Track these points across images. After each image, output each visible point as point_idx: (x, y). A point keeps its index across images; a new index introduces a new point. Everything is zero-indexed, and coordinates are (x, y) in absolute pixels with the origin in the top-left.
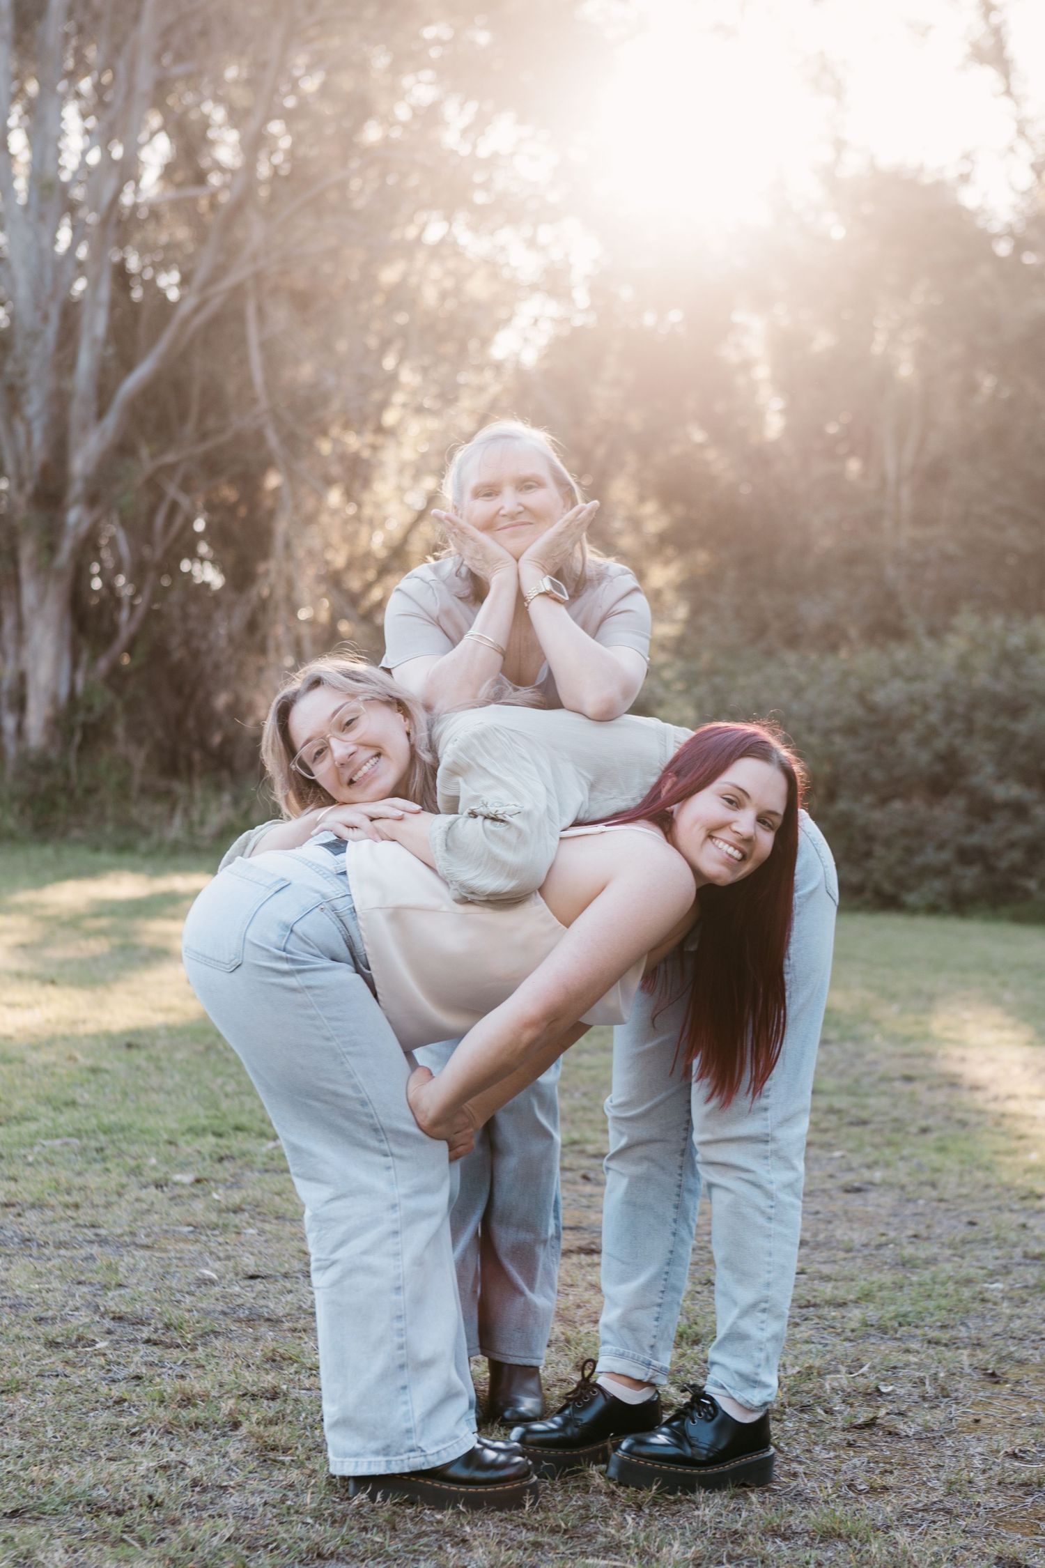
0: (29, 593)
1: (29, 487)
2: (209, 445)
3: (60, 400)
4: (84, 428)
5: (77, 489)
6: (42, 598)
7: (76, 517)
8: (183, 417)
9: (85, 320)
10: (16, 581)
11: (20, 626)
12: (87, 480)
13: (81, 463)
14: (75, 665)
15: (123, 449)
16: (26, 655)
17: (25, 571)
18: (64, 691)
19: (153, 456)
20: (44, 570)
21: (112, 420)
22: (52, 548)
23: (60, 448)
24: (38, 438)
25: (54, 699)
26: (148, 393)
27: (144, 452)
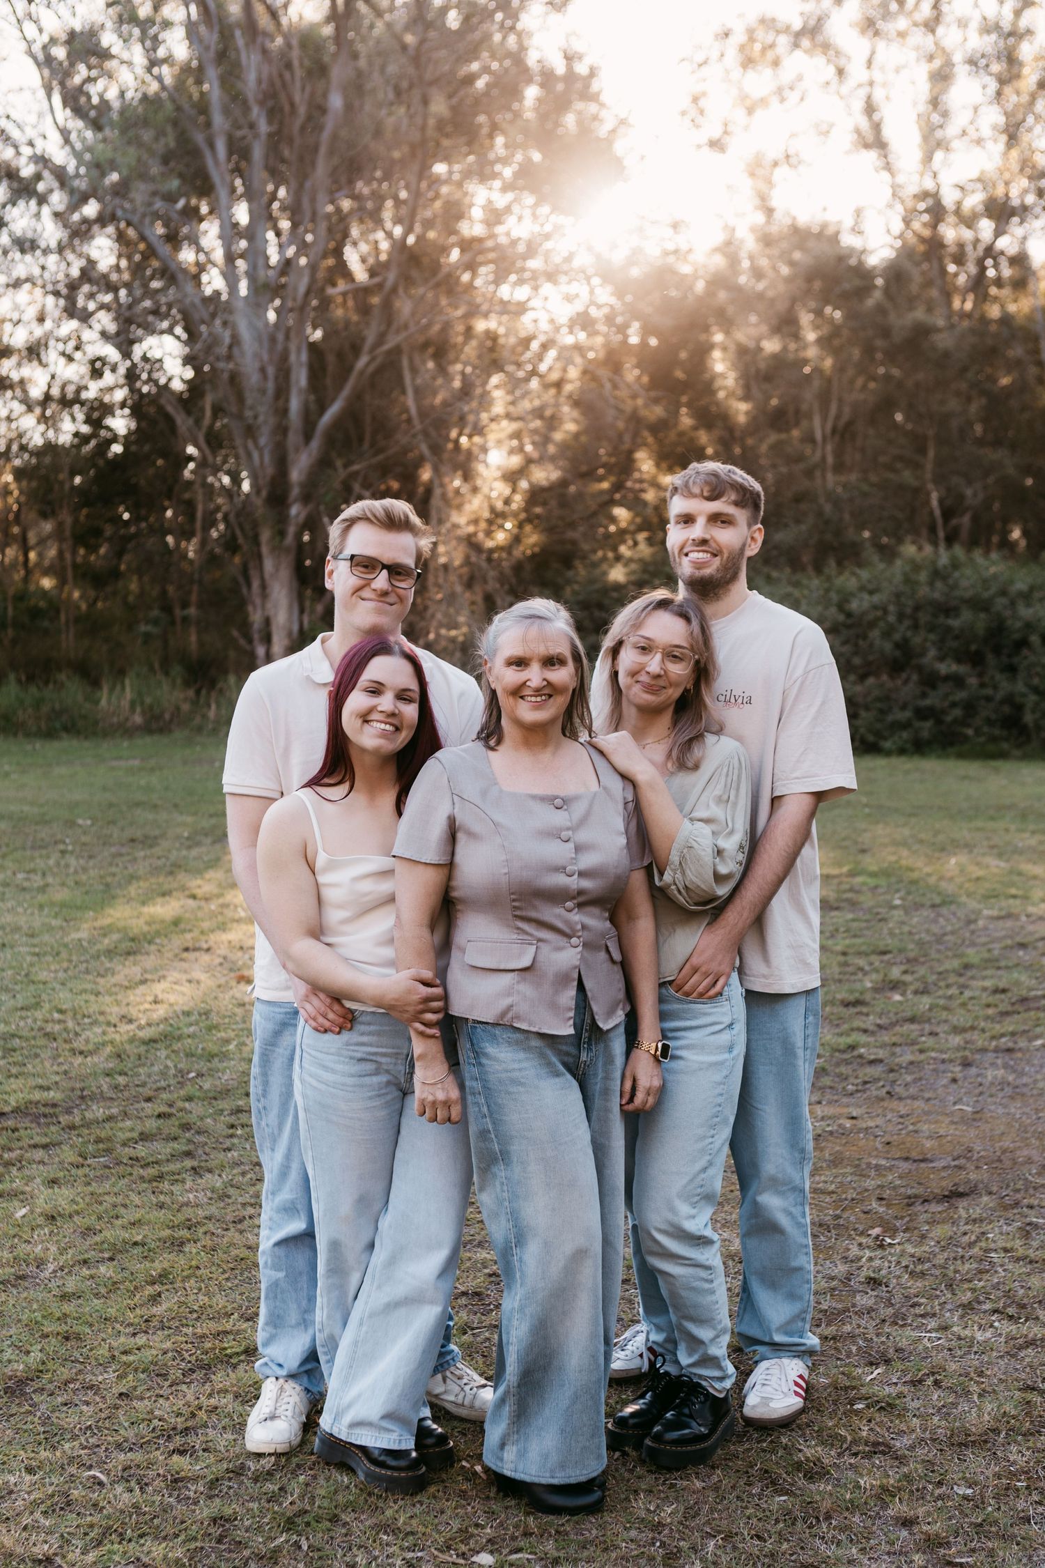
0: (268, 564)
1: (264, 493)
2: (381, 457)
3: (282, 430)
4: (297, 450)
5: (295, 492)
6: (277, 570)
7: (296, 511)
8: (361, 440)
9: (293, 377)
10: (259, 557)
11: (264, 587)
12: (303, 485)
13: (296, 475)
14: (302, 611)
15: (324, 463)
16: (269, 605)
17: (265, 550)
18: (296, 628)
19: (345, 466)
20: (276, 549)
21: (315, 444)
22: (282, 534)
23: (282, 464)
24: (267, 459)
25: (290, 634)
26: (337, 424)
27: (339, 463)
